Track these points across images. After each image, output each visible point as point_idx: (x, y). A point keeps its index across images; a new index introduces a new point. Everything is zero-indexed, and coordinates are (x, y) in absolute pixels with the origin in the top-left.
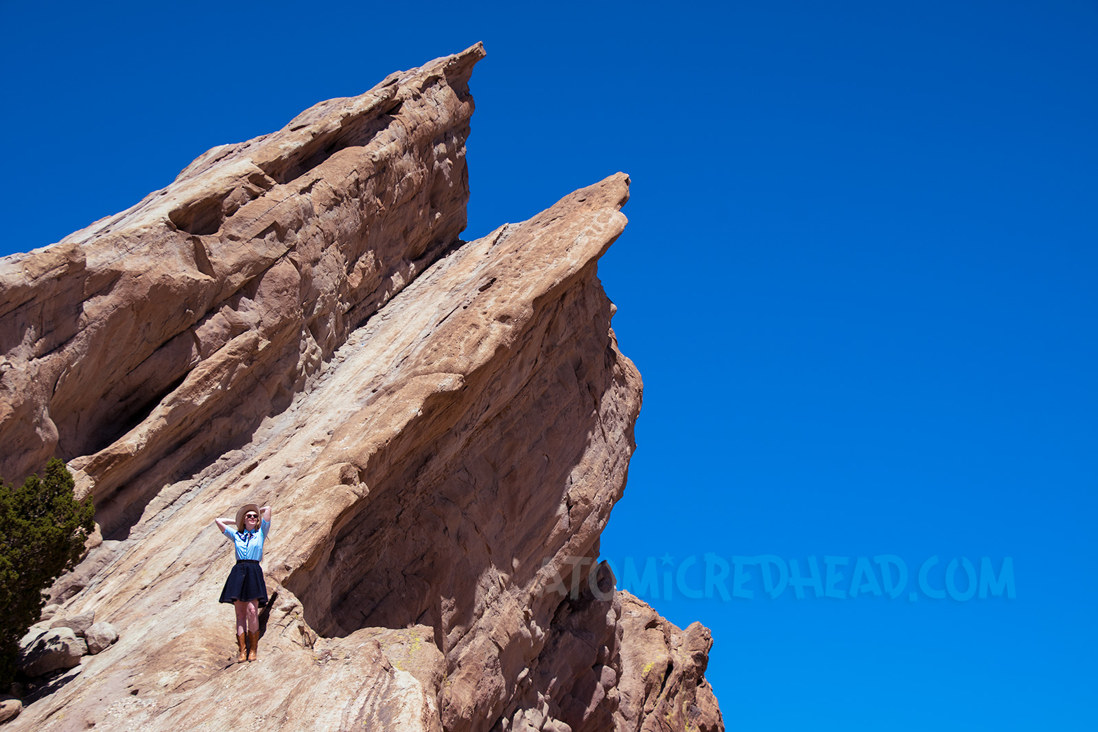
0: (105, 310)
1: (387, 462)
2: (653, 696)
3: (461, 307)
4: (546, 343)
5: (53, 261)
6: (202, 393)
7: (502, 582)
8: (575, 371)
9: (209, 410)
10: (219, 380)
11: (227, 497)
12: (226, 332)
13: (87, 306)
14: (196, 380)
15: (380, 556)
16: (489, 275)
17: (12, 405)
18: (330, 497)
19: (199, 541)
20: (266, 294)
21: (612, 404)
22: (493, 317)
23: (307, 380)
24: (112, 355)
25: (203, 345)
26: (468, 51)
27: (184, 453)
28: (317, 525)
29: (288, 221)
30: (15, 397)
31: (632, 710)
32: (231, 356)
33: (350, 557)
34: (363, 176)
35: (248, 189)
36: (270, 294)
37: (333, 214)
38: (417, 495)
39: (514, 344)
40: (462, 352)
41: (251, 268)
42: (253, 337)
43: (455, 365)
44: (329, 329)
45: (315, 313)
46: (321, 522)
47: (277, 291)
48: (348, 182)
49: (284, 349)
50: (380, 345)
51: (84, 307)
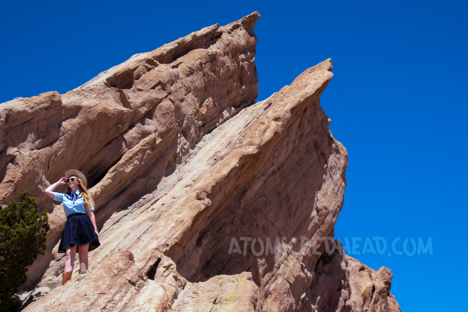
0: (74, 125)
1: (223, 192)
2: (367, 303)
3: (256, 118)
4: (299, 133)
5: (42, 100)
6: (129, 166)
7: (288, 250)
8: (315, 147)
9: (134, 175)
10: (137, 159)
11: (143, 216)
12: (139, 136)
13: (64, 124)
14: (125, 160)
15: (225, 241)
16: (268, 102)
17: (22, 173)
18: (190, 207)
19: (127, 238)
20: (158, 116)
21: (334, 162)
22: (271, 119)
23: (183, 158)
24: (80, 149)
25: (128, 143)
26: (252, 14)
27: (123, 197)
28: (183, 222)
29: (167, 80)
30: (23, 168)
31: (358, 310)
32: (142, 147)
33: (209, 242)
34: (204, 61)
35: (146, 67)
36: (160, 116)
37: (190, 78)
38: (241, 209)
39: (283, 131)
40: (257, 136)
41: (149, 104)
42: (153, 137)
43: (254, 142)
44: (192, 133)
45: (184, 125)
46: (186, 220)
47: (164, 114)
48: (196, 64)
49: (170, 143)
50: (218, 139)
51: (63, 124)
